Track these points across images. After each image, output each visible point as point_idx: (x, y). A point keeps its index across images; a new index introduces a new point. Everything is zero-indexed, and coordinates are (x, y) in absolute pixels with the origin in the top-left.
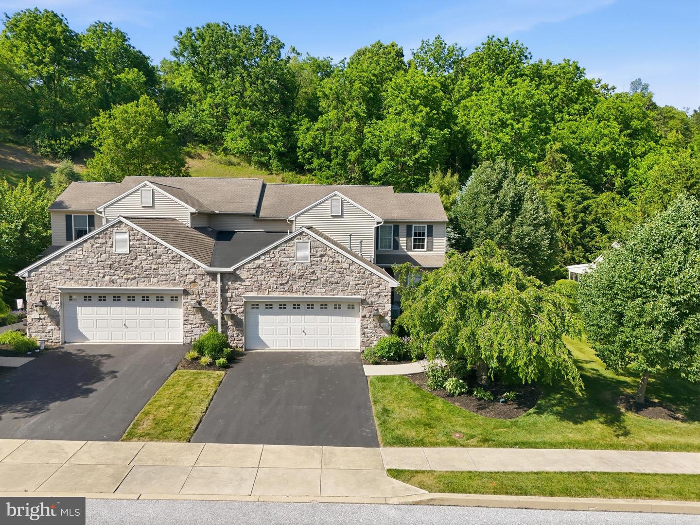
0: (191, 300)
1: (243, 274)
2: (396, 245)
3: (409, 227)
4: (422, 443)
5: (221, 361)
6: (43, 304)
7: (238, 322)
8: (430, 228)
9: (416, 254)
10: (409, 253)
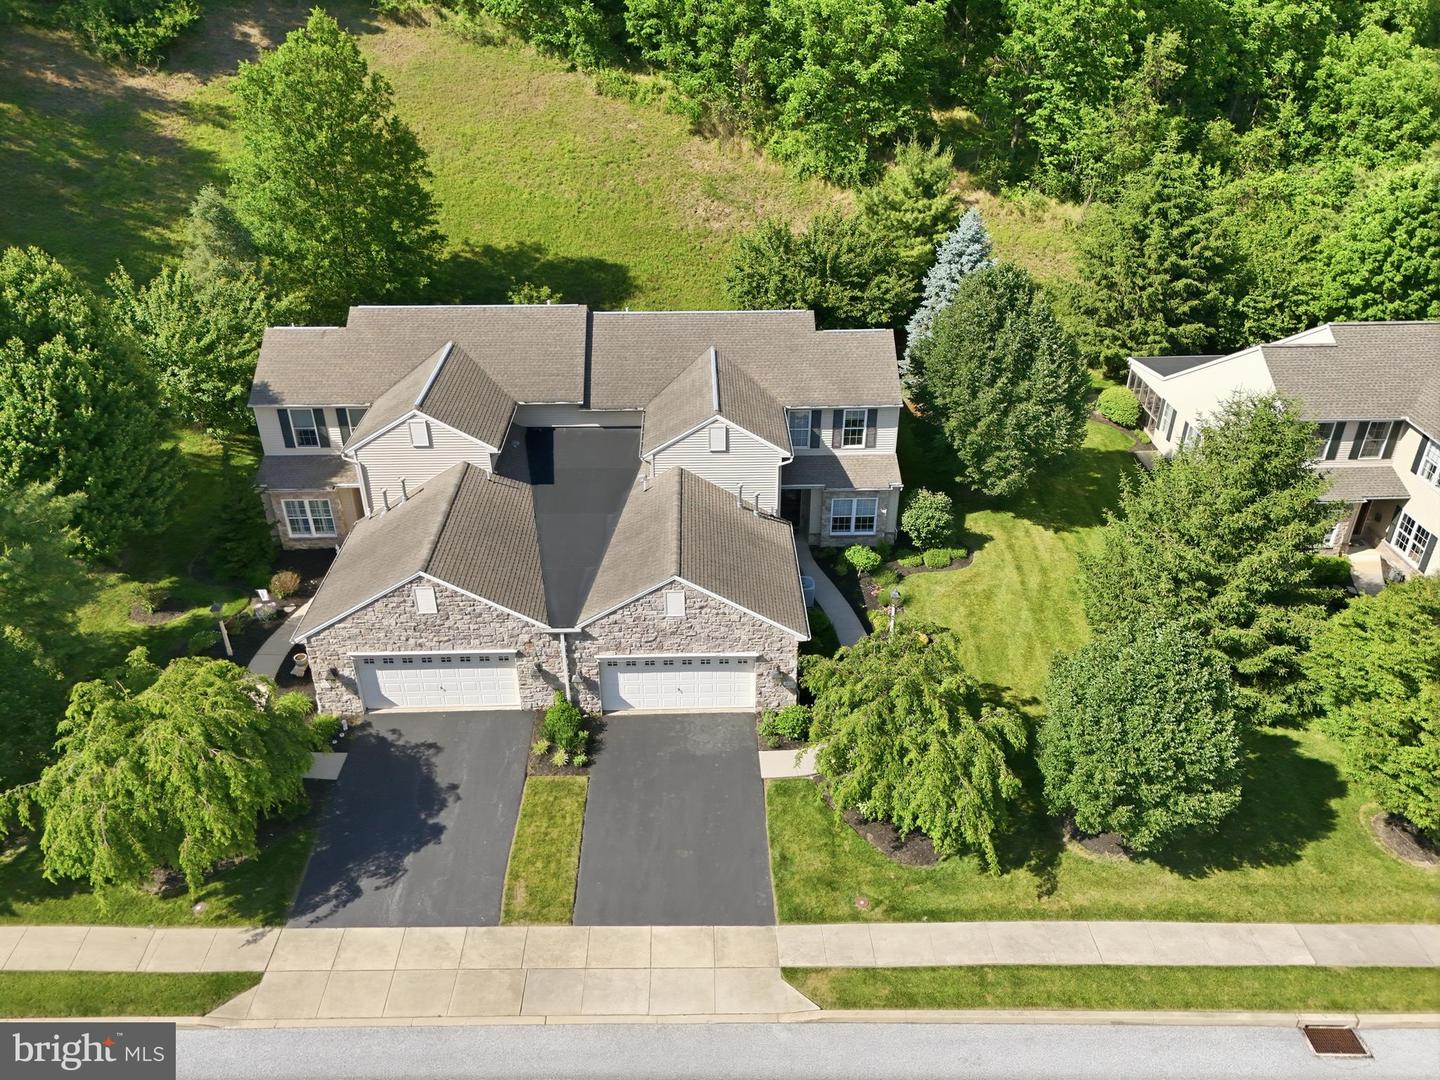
0: (528, 664)
1: (594, 632)
2: (816, 441)
3: (838, 413)
4: (821, 918)
5: (580, 759)
6: (334, 672)
7: (591, 685)
8: (873, 413)
9: (847, 454)
10: (837, 453)
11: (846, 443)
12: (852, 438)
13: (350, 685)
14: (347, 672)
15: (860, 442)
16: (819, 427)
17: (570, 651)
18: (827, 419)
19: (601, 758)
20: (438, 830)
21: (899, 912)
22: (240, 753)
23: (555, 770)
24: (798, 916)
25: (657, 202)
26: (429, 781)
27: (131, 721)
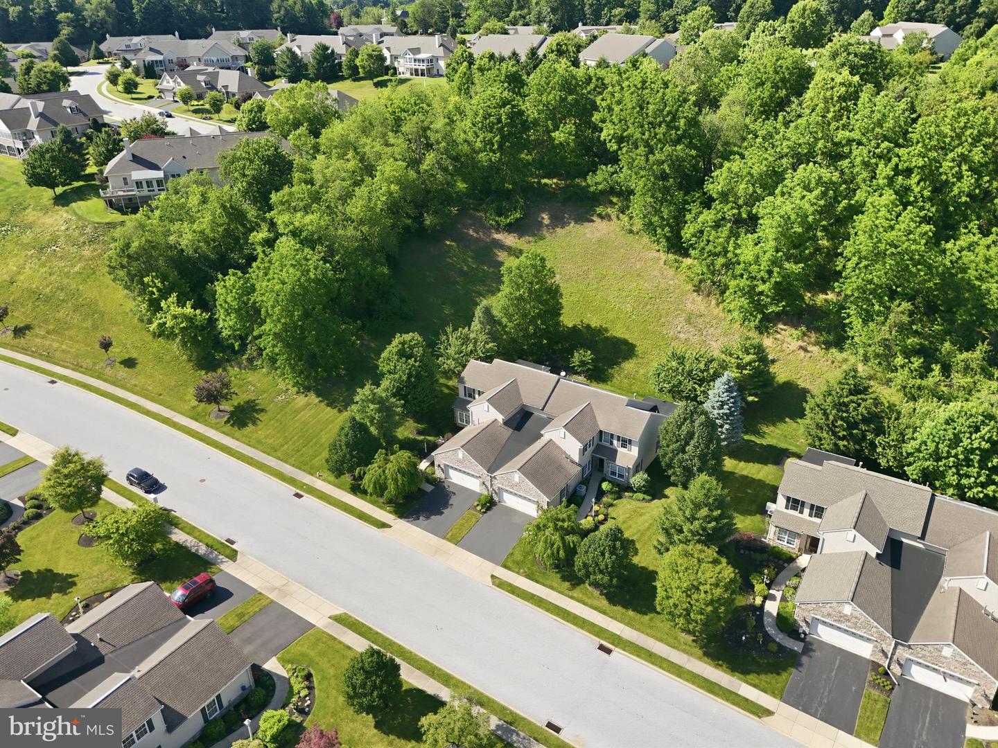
0: (481, 480)
1: (497, 478)
2: (612, 443)
3: (619, 437)
4: (509, 569)
5: (483, 510)
6: (439, 466)
7: (496, 493)
8: (630, 441)
9: (621, 450)
10: (618, 449)
11: (622, 447)
13: (442, 469)
14: (442, 466)
15: (626, 448)
16: (613, 439)
17: (491, 481)
18: (615, 438)
19: (489, 513)
20: (443, 513)
21: (530, 576)
22: (404, 476)
23: (476, 511)
24: (505, 566)
25: (663, 320)
26: (448, 502)
27: (387, 461)
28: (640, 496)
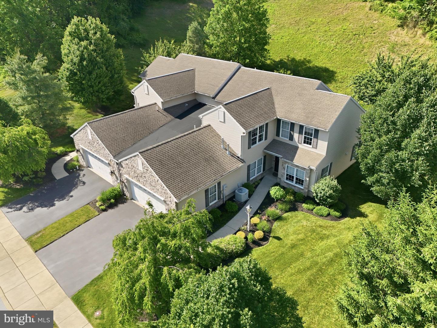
1: (123, 165)
2: (291, 138)
3: (301, 127)
5: (103, 207)
7: (126, 186)
8: (317, 131)
9: (303, 147)
10: (300, 146)
11: (304, 143)
12: (308, 141)
13: (82, 156)
14: (81, 151)
15: (310, 144)
16: (293, 131)
17: (119, 169)
18: (297, 129)
19: (111, 211)
20: (53, 205)
23: (95, 207)
26: (70, 192)
28: (325, 210)
